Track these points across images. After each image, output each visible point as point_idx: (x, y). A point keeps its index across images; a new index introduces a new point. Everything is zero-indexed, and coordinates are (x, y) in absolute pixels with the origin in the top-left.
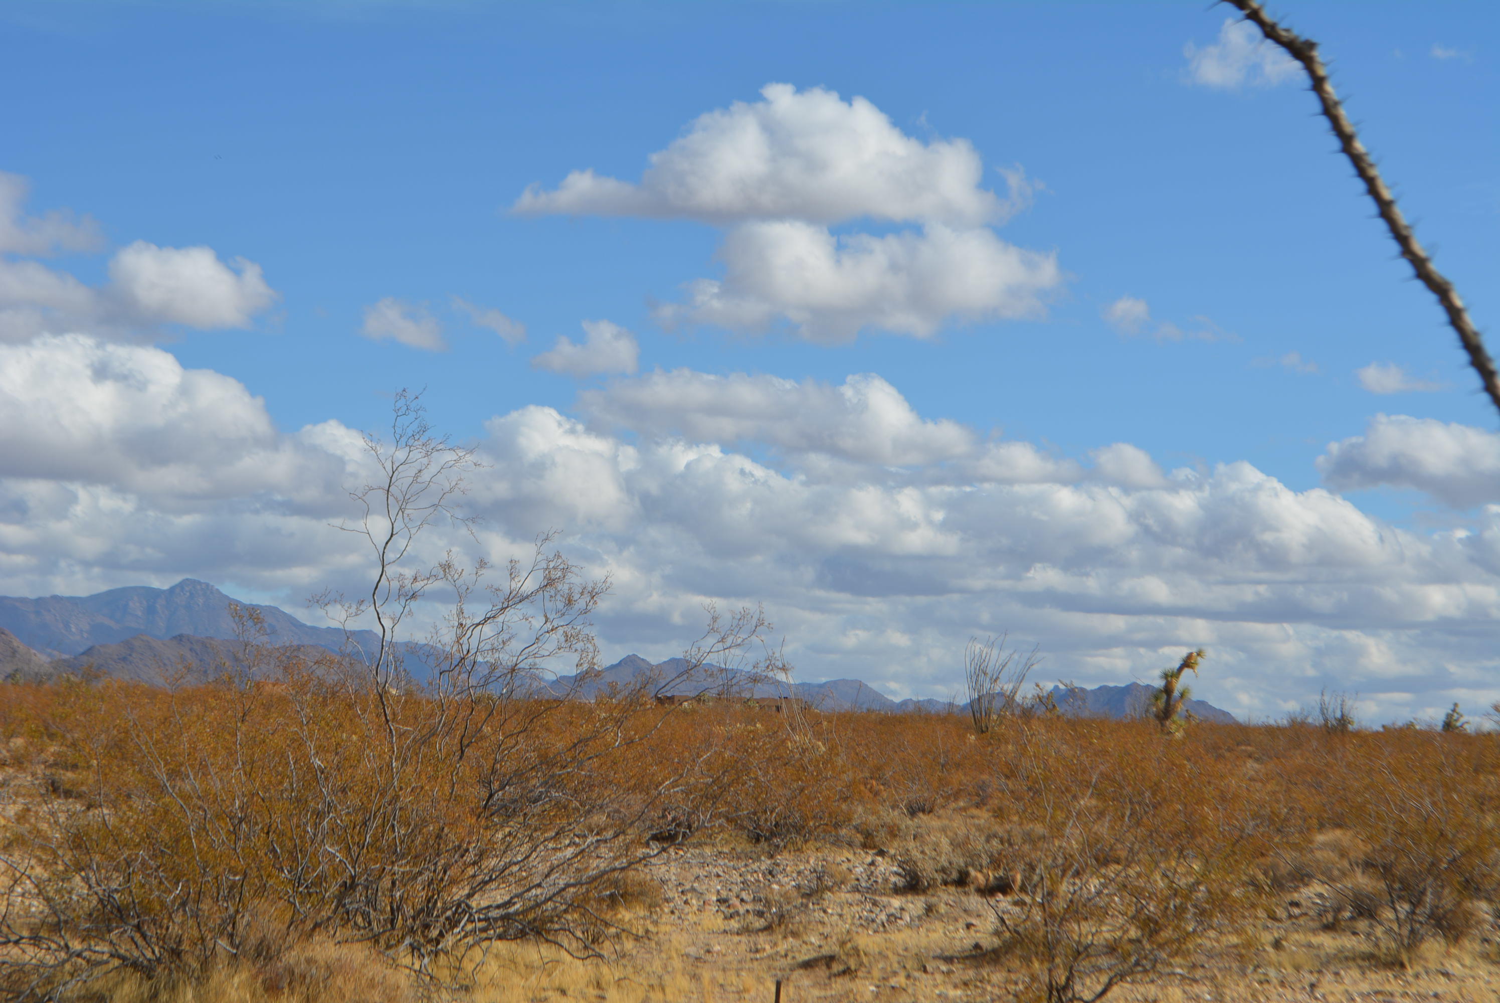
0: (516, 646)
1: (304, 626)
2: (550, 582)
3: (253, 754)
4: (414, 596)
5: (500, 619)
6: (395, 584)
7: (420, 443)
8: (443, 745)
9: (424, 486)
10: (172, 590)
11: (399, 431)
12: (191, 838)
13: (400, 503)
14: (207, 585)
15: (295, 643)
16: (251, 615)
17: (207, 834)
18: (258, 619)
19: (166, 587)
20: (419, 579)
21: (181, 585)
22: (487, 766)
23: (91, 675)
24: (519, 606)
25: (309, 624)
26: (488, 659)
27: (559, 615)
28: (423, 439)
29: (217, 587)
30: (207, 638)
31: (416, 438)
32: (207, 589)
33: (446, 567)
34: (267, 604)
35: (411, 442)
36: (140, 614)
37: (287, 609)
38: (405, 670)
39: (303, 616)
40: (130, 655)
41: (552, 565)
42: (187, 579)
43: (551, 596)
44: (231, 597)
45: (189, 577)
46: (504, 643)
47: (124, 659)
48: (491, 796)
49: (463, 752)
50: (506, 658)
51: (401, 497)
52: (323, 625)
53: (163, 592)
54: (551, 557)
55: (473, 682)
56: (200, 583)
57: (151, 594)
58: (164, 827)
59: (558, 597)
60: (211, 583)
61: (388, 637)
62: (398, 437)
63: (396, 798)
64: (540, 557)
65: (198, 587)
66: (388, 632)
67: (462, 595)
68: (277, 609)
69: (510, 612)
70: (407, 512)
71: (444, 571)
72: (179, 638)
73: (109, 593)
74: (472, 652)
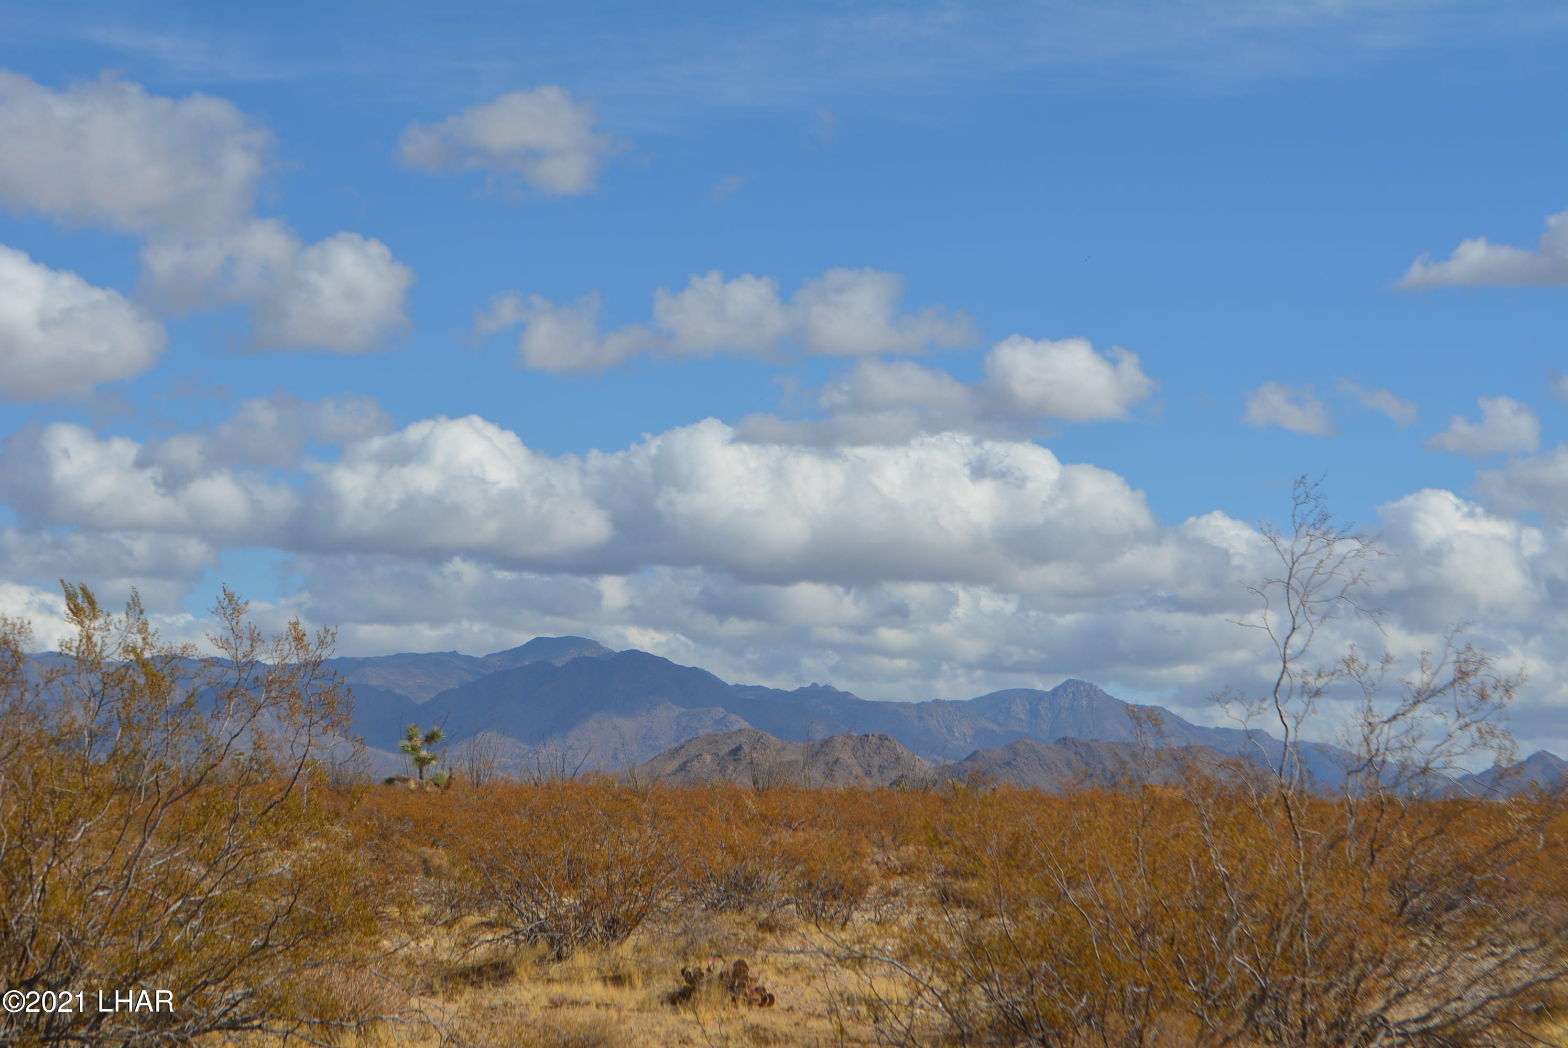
0: (1425, 745)
1: (1191, 726)
2: (1463, 675)
3: (1155, 862)
4: (1317, 693)
5: (1409, 715)
6: (1298, 681)
7: (1321, 532)
8: (1351, 850)
9: (1325, 577)
10: (1055, 691)
11: (1298, 520)
12: (1093, 949)
13: (1301, 596)
14: (1091, 685)
15: (1183, 744)
16: (1149, 717)
17: (1111, 944)
18: (1156, 720)
19: (1049, 689)
20: (1323, 674)
21: (1064, 687)
22: (1401, 871)
23: (975, 781)
24: (1431, 700)
25: (1196, 724)
26: (1398, 758)
27: (1471, 710)
28: (1324, 528)
29: (1100, 687)
30: (1092, 740)
31: (1317, 526)
32: (1092, 692)
33: (1349, 662)
34: (1153, 704)
35: (1311, 531)
36: (1023, 717)
37: (1174, 710)
38: (1309, 772)
39: (1191, 716)
40: (1015, 759)
41: (1463, 657)
42: (1070, 680)
43: (1463, 691)
44: (1116, 697)
45: (1072, 677)
46: (1414, 741)
47: (1009, 764)
48: (1405, 903)
49: (1373, 857)
50: (1417, 758)
51: (1301, 590)
52: (1212, 725)
53: (1046, 693)
54: (1462, 648)
55: (1382, 783)
56: (1083, 683)
57: (1033, 697)
58: (1066, 938)
59: (1470, 692)
60: (1095, 684)
61: (1291, 738)
62: (1297, 526)
63: (1305, 904)
64: (1450, 650)
65: (1082, 688)
66: (1291, 730)
67: (1369, 691)
68: (1162, 709)
69: (1422, 707)
70: (1308, 605)
71: (1348, 666)
72: (1064, 741)
73: (991, 696)
74: (1382, 751)
